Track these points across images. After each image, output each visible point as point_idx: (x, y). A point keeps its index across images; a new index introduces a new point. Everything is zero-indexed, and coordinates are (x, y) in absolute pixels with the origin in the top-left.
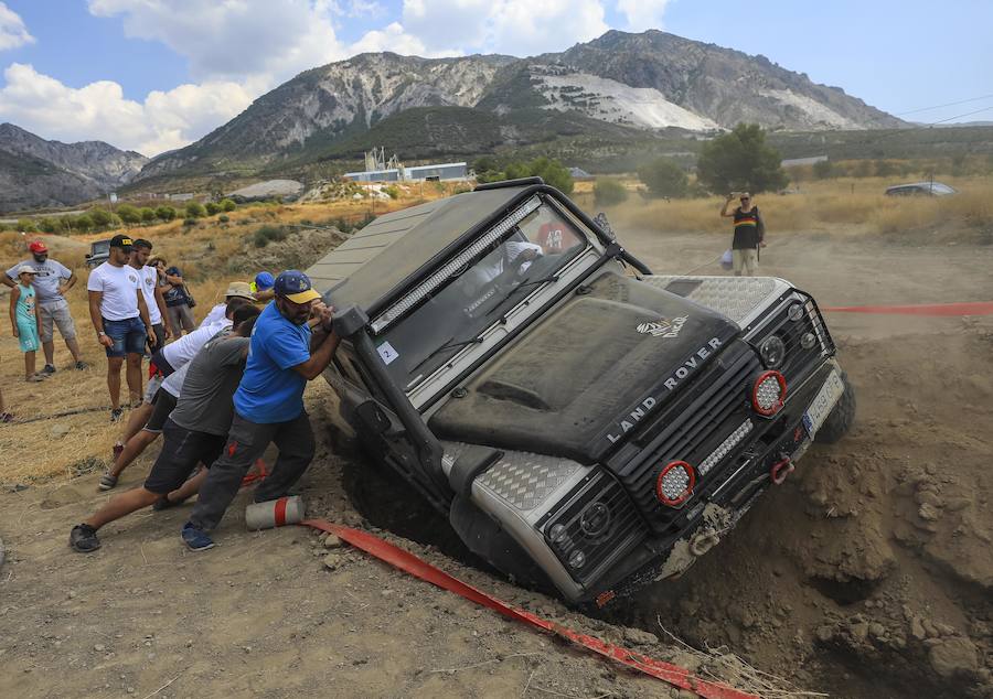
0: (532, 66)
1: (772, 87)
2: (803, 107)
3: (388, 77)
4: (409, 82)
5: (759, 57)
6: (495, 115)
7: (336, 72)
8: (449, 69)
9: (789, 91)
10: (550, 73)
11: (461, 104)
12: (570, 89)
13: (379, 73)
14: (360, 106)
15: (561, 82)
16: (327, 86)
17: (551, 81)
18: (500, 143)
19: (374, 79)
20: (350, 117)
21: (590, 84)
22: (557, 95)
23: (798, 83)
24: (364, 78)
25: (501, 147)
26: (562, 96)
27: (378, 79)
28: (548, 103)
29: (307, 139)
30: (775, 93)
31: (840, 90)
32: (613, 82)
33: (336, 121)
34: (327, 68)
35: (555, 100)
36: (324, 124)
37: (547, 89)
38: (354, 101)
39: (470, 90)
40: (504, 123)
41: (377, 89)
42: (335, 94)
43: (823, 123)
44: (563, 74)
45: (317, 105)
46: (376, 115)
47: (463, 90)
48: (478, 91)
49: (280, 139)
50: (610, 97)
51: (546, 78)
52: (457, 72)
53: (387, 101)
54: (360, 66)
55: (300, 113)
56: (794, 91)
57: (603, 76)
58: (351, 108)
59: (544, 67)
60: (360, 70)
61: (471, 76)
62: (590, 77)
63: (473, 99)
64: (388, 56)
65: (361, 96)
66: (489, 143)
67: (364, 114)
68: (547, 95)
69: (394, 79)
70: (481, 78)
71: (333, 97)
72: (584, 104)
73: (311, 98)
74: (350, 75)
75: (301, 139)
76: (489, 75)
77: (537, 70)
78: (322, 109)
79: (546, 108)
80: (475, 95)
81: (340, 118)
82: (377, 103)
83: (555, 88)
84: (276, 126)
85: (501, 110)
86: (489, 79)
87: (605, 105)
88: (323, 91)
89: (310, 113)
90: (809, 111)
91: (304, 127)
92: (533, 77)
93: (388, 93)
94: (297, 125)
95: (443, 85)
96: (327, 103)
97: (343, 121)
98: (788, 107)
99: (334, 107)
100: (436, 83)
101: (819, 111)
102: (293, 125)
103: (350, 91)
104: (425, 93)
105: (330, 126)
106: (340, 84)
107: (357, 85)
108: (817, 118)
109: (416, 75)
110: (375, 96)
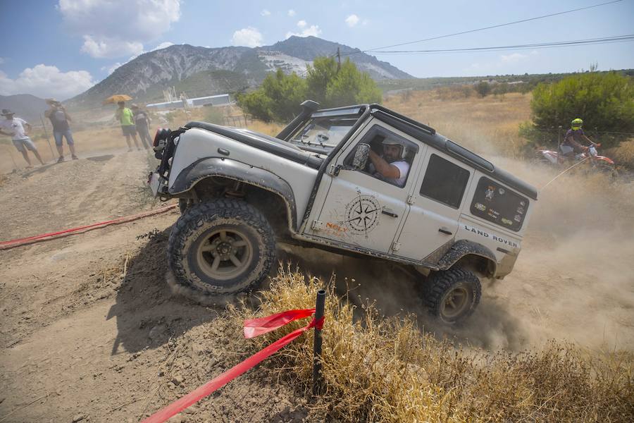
0: (259, 51)
1: (364, 62)
2: (377, 70)
3: (188, 57)
4: (199, 59)
5: (356, 49)
6: (244, 74)
7: (160, 54)
8: (219, 53)
9: (370, 64)
10: (268, 55)
11: (227, 69)
12: (278, 62)
13: (183, 55)
14: (175, 72)
15: (273, 59)
16: (154, 61)
17: (269, 58)
18: (247, 88)
19: (180, 59)
20: (170, 77)
21: (287, 60)
22: (272, 64)
23: (373, 60)
24: (175, 57)
25: (248, 89)
26: (275, 65)
27: (183, 58)
28: (268, 68)
29: (147, 89)
30: (365, 64)
31: (388, 63)
32: (296, 58)
33: (162, 79)
34: (155, 52)
35: (272, 67)
36: (156, 81)
37: (267, 61)
39: (230, 63)
40: (249, 78)
41: (182, 63)
42: (161, 66)
43: (385, 77)
44: (274, 55)
45: (151, 71)
46: (183, 75)
47: (226, 63)
48: (234, 63)
49: (132, 89)
50: (296, 65)
51: (266, 56)
52: (223, 54)
53: (189, 69)
54: (172, 51)
55: (142, 76)
56: (372, 64)
57: (292, 56)
58: (170, 73)
59: (265, 52)
60: (173, 53)
61: (230, 56)
62: (286, 56)
63: (232, 68)
64: (187, 46)
65: (174, 67)
66: (242, 87)
67: (177, 76)
68: (268, 64)
69: (191, 58)
70: (235, 57)
71: (159, 67)
72: (285, 68)
73: (147, 68)
74: (168, 56)
75: (144, 89)
76: (239, 55)
77: (262, 53)
78: (154, 73)
79: (268, 70)
80: (233, 65)
81: (165, 77)
82: (184, 69)
83: (271, 61)
84: (129, 83)
85: (246, 72)
86: (239, 57)
87: (295, 69)
88: (154, 64)
89: (148, 75)
90: (379, 72)
91: (145, 83)
92: (260, 56)
93: (188, 65)
94: (141, 82)
95: (216, 60)
96: (156, 70)
97: (167, 79)
98: (371, 70)
99: (160, 72)
100: (212, 59)
101: (383, 72)
102: (139, 83)
103: (169, 64)
104: (208, 64)
105: (159, 82)
106: (162, 60)
107: (172, 61)
108: (383, 75)
109: (202, 56)
110: (182, 67)
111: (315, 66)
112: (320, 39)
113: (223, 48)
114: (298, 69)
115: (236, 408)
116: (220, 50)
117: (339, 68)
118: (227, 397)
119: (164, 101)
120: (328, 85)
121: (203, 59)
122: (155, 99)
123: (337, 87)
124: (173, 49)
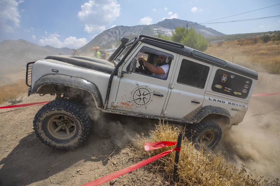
0: (151, 26)
1: (199, 28)
2: (205, 32)
5: (196, 23)
7: (111, 30)
8: (134, 28)
10: (154, 28)
12: (159, 30)
14: (116, 37)
15: (157, 29)
16: (109, 33)
17: (155, 29)
19: (119, 31)
21: (163, 29)
22: (156, 32)
23: (204, 27)
24: (117, 31)
26: (157, 32)
27: (120, 31)
28: (154, 33)
29: (106, 44)
30: (199, 29)
31: (212, 28)
32: (167, 29)
33: (111, 40)
34: (109, 29)
35: (156, 33)
36: (109, 41)
37: (154, 31)
38: (115, 36)
39: (138, 32)
41: (119, 33)
43: (209, 35)
44: (157, 28)
45: (108, 37)
46: (120, 38)
48: (140, 32)
49: (100, 44)
50: (167, 32)
51: (153, 28)
52: (136, 28)
55: (104, 39)
56: (203, 29)
57: (165, 28)
58: (114, 37)
59: (153, 26)
60: (116, 29)
61: (138, 29)
62: (162, 28)
63: (139, 34)
64: (122, 26)
67: (117, 38)
68: (154, 32)
69: (123, 31)
70: (140, 30)
71: (111, 35)
72: (162, 33)
73: (106, 36)
74: (114, 30)
75: (105, 44)
76: (142, 29)
79: (154, 34)
82: (120, 36)
83: (156, 31)
84: (99, 42)
87: (166, 33)
88: (109, 34)
89: (106, 38)
91: (105, 42)
92: (151, 29)
93: (122, 34)
94: (104, 41)
95: (133, 31)
96: (110, 36)
97: (113, 40)
98: (202, 32)
99: (111, 37)
100: (131, 31)
101: (208, 33)
102: (103, 41)
103: (114, 34)
104: (129, 33)
105: (110, 41)
106: (112, 33)
107: (115, 32)
108: (208, 34)
109: (127, 30)
110: (119, 34)
111: (175, 32)
112: (178, 19)
113: (136, 26)
114: (167, 33)
115: (138, 180)
116: (134, 27)
117: (187, 32)
118: (134, 174)
119: (112, 49)
120: (181, 40)
121: (127, 31)
122: (108, 48)
123: (186, 41)
124: (116, 28)
